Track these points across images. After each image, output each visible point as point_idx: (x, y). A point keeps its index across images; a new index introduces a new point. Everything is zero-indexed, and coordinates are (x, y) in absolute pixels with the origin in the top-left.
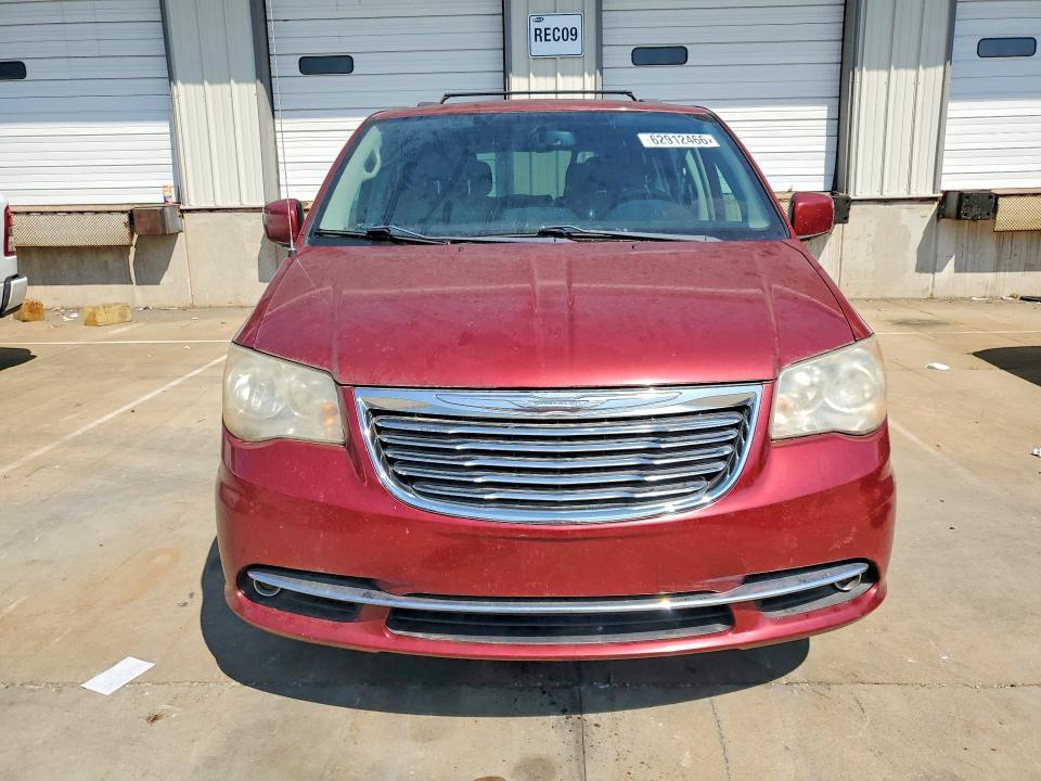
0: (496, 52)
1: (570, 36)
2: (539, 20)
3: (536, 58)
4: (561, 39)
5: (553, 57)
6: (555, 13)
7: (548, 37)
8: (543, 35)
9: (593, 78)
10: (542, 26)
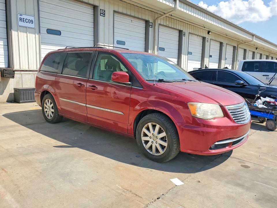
0: (4, 22)
1: (31, 22)
2: (21, 15)
3: (20, 26)
4: (28, 22)
5: (26, 27)
6: (26, 15)
7: (24, 21)
8: (22, 20)
9: (38, 35)
10: (22, 17)
